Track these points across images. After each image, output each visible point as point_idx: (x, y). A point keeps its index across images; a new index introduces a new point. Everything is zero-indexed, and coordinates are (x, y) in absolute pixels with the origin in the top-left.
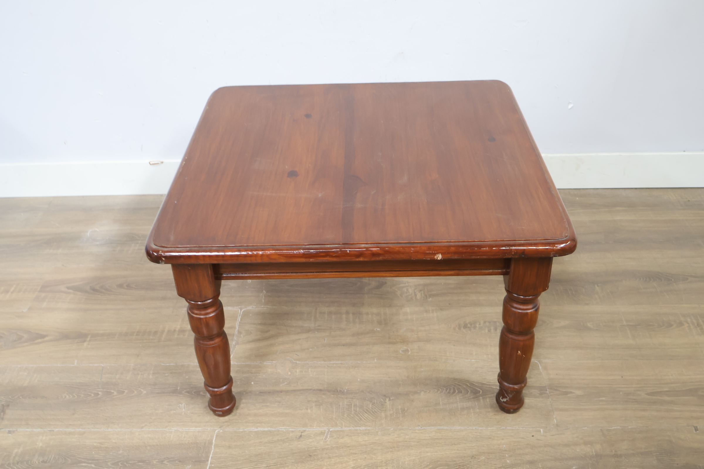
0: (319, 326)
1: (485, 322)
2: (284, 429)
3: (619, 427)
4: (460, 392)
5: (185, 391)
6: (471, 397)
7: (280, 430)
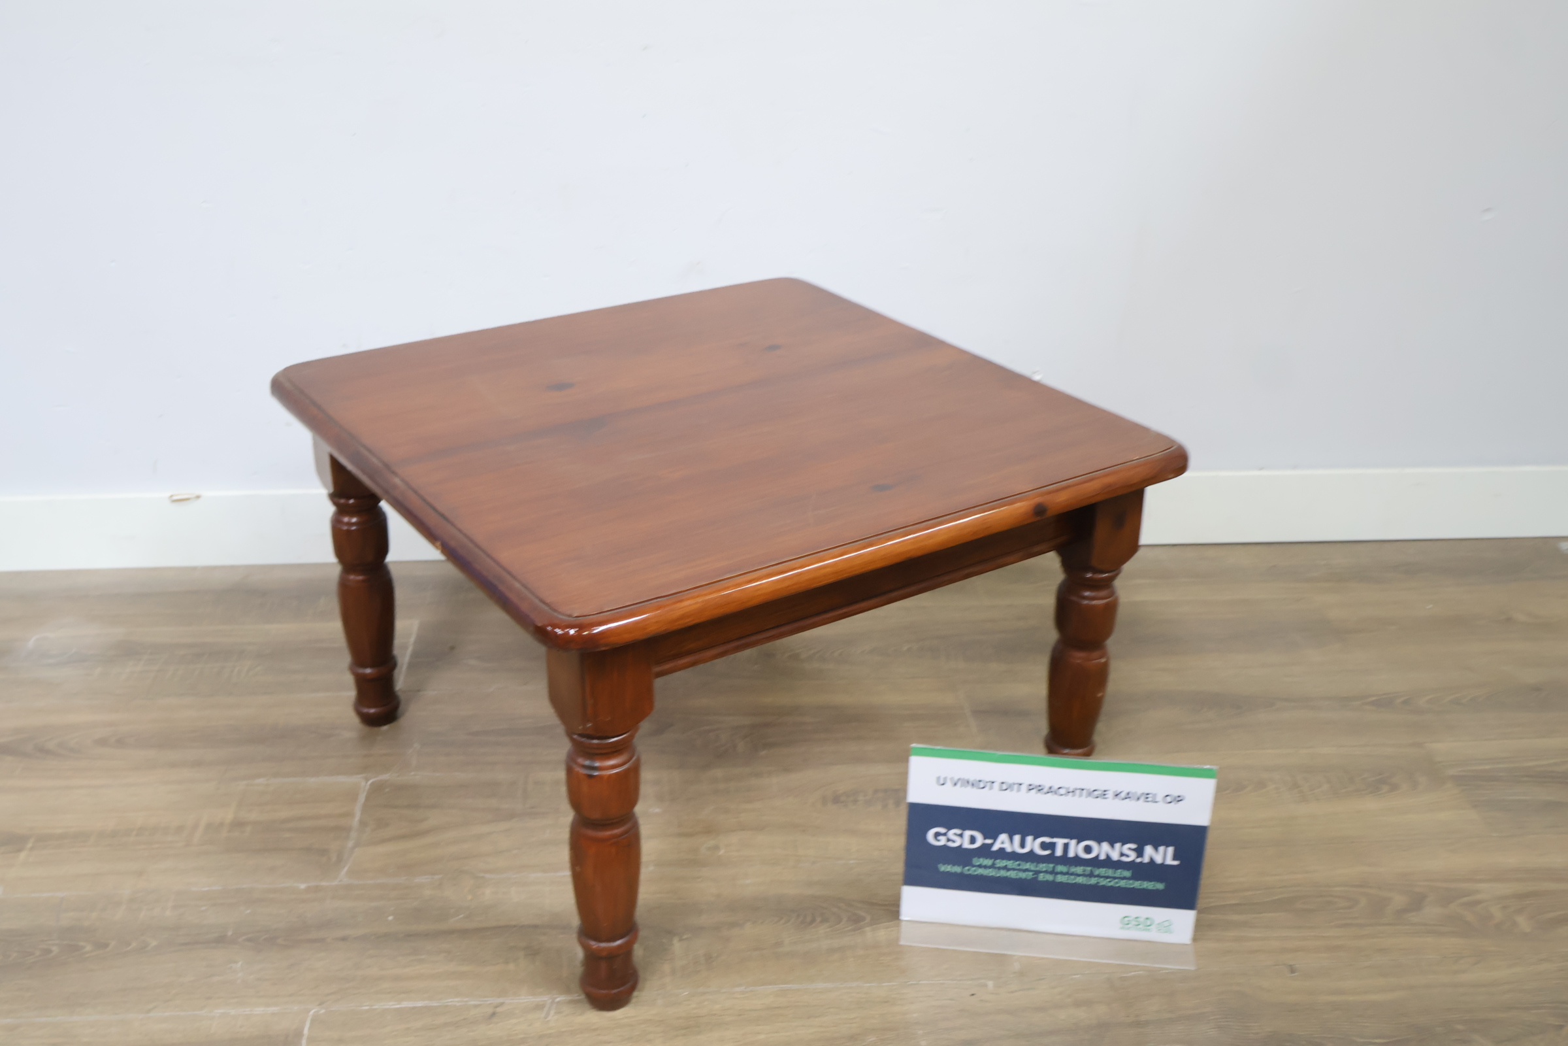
0: (532, 808)
1: (876, 791)
2: (458, 1002)
3: (1141, 972)
4: (825, 920)
5: (244, 937)
6: (850, 928)
7: (450, 1004)
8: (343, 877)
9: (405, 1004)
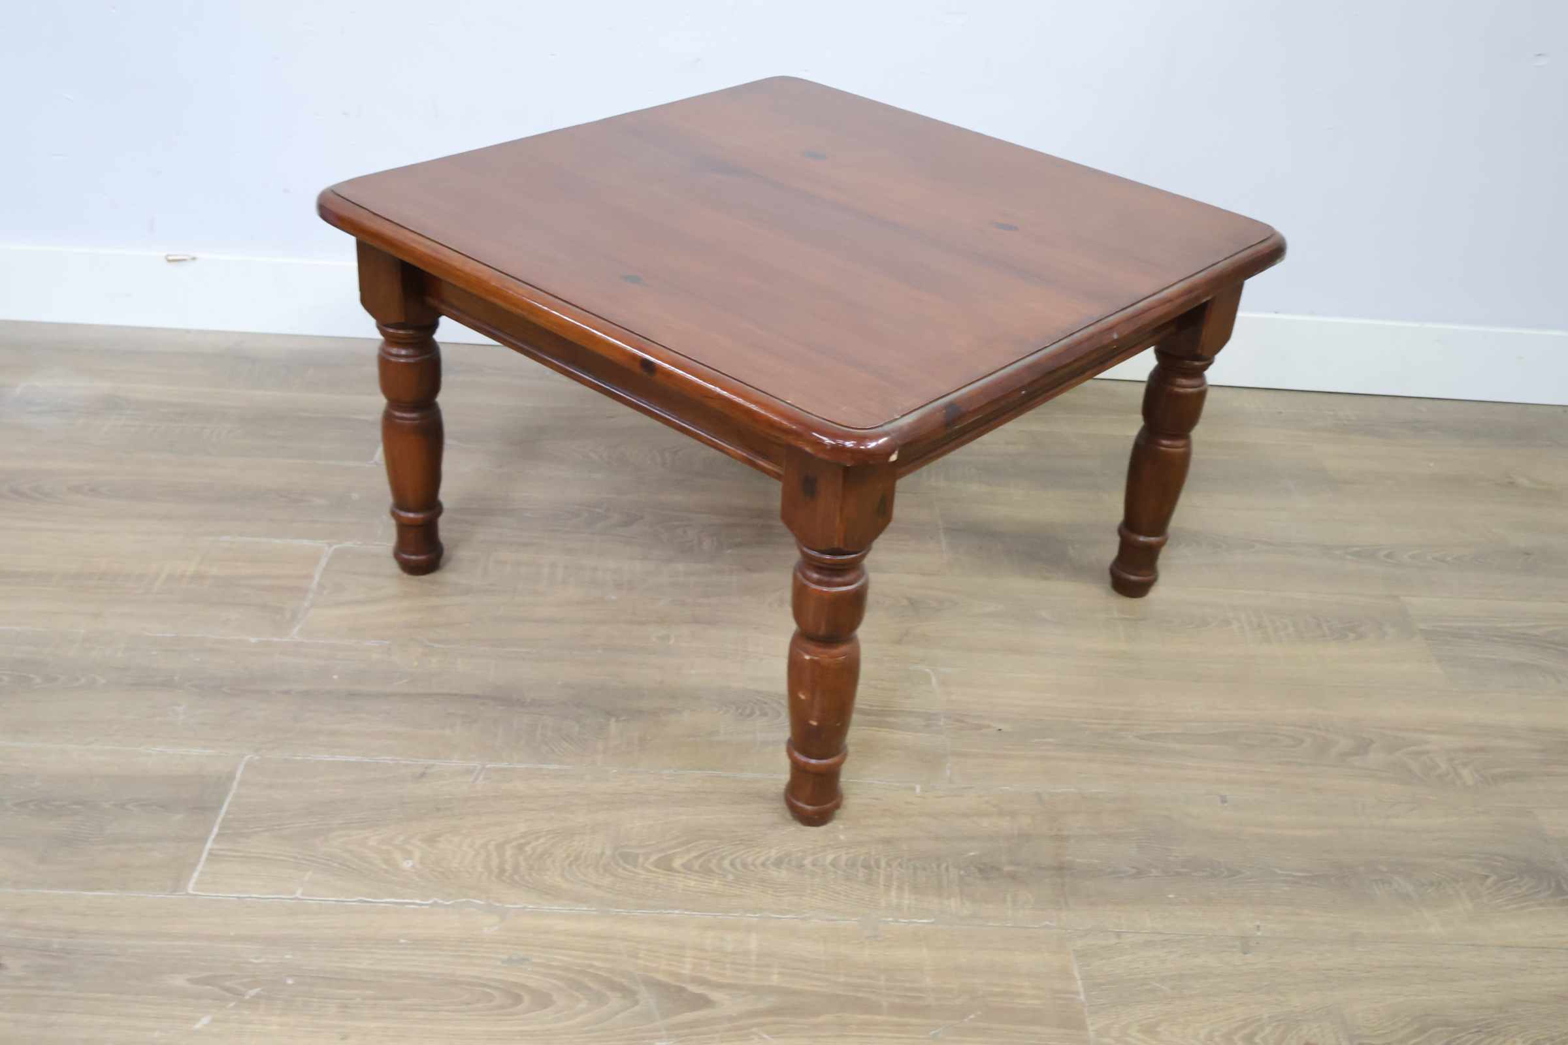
0: (491, 585)
2: (391, 760)
5: (190, 683)
7: (382, 761)
8: (295, 634)
9: (339, 758)
